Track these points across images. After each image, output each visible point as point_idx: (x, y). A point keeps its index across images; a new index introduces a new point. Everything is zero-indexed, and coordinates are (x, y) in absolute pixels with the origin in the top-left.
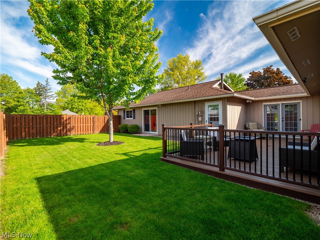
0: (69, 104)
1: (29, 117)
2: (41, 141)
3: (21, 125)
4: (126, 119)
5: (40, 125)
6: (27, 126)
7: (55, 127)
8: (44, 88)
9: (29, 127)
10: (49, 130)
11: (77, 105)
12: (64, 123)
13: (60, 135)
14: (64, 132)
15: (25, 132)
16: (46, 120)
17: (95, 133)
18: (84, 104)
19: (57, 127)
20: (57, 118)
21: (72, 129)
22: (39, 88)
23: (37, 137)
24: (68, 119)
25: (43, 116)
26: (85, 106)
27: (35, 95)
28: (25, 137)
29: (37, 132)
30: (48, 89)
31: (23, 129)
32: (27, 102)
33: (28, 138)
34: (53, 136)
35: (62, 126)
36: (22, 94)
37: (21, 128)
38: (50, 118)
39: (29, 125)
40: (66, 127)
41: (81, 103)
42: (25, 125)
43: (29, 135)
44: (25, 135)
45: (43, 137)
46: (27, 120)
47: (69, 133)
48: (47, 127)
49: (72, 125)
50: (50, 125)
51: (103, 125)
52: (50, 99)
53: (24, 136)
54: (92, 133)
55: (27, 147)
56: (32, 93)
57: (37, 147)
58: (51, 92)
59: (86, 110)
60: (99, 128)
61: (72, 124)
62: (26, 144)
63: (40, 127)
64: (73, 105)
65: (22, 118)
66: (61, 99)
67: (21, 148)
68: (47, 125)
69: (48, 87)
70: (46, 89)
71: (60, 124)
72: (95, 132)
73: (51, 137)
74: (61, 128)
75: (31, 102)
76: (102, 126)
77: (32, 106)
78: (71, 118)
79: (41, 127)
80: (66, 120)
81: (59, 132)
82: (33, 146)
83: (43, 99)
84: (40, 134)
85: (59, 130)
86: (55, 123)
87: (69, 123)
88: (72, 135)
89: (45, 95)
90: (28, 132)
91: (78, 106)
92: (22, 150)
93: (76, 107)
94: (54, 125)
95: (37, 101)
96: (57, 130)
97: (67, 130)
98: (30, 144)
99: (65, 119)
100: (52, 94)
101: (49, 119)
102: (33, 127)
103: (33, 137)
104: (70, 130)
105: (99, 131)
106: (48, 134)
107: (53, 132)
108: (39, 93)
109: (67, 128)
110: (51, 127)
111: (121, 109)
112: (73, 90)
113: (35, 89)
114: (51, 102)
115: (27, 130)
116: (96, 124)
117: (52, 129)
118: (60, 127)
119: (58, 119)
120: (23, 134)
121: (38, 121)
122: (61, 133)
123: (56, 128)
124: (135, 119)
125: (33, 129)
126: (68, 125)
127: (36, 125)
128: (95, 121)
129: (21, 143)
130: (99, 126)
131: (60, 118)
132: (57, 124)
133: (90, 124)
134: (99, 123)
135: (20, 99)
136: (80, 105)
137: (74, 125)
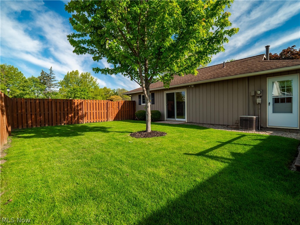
0: (72, 93)
1: (35, 102)
2: (51, 130)
3: (26, 111)
4: (142, 104)
5: (48, 111)
6: (33, 113)
7: (65, 113)
8: (49, 77)
9: (36, 114)
10: (59, 117)
11: (79, 94)
12: (75, 109)
13: (71, 123)
14: (76, 119)
15: (32, 120)
16: (55, 106)
17: (109, 121)
18: (86, 93)
19: (68, 113)
20: (67, 103)
21: (84, 116)
22: (43, 77)
23: (45, 125)
24: (80, 104)
25: (51, 100)
26: (87, 95)
27: (40, 83)
28: (32, 126)
29: (45, 119)
30: (52, 78)
31: (29, 116)
32: (32, 91)
33: (35, 127)
34: (63, 124)
35: (73, 112)
36: (27, 83)
37: (27, 115)
38: (60, 102)
39: (36, 111)
40: (78, 113)
41: (83, 92)
42: (31, 111)
43: (36, 123)
44: (32, 123)
45: (52, 125)
46: (33, 105)
47: (81, 121)
48: (56, 113)
49: (84, 112)
50: (60, 111)
51: (117, 111)
52: (55, 88)
53: (30, 124)
54: (105, 121)
55: (35, 139)
56: (37, 82)
57: (48, 139)
58: (55, 80)
59: (88, 99)
60: (113, 115)
61: (84, 110)
62: (33, 134)
63: (48, 114)
64: (76, 94)
65: (27, 103)
66: (64, 88)
67: (27, 141)
68: (56, 111)
69: (52, 76)
70: (50, 78)
71: (71, 111)
72: (109, 119)
73: (61, 125)
74: (72, 115)
75: (36, 90)
76: (116, 113)
77: (37, 95)
78: (83, 103)
79: (50, 114)
80: (78, 106)
81: (70, 119)
82: (43, 138)
83: (47, 88)
84: (49, 122)
85: (69, 117)
86: (66, 109)
87: (81, 109)
88: (84, 123)
89: (50, 83)
90: (35, 119)
91: (81, 95)
92: (28, 144)
93: (78, 96)
94: (64, 111)
95: (42, 90)
96: (68, 117)
97: (79, 118)
98: (39, 135)
99: (76, 104)
100: (56, 83)
101: (59, 104)
102: (40, 114)
103: (41, 125)
104: (82, 117)
105: (113, 119)
106: (58, 122)
107: (63, 119)
108: (44, 82)
109: (79, 115)
110: (61, 114)
111: (135, 93)
112: (75, 80)
113: (40, 78)
114: (56, 91)
115: (33, 117)
116: (110, 111)
117: (62, 116)
118: (71, 113)
119: (69, 104)
120: (30, 122)
121: (46, 107)
122: (73, 120)
123: (67, 115)
124: (154, 104)
125: (40, 116)
126: (80, 111)
127: (44, 111)
128: (109, 106)
129: (26, 133)
130: (113, 113)
131: (71, 103)
132: (67, 110)
133: (103, 111)
134: (113, 109)
135: (25, 87)
136: (82, 94)
137: (87, 112)
